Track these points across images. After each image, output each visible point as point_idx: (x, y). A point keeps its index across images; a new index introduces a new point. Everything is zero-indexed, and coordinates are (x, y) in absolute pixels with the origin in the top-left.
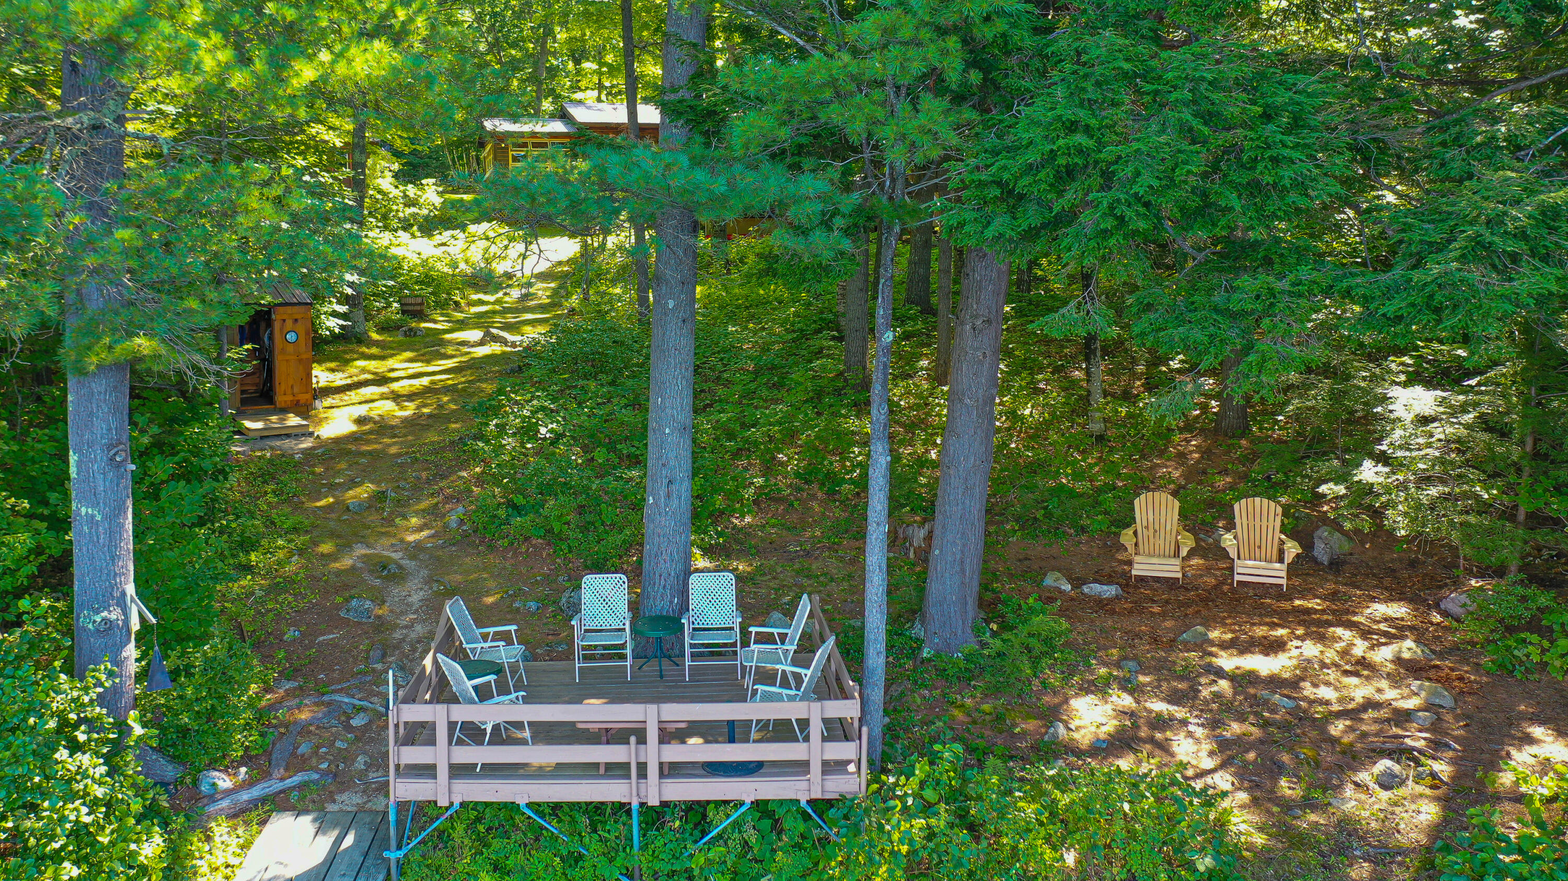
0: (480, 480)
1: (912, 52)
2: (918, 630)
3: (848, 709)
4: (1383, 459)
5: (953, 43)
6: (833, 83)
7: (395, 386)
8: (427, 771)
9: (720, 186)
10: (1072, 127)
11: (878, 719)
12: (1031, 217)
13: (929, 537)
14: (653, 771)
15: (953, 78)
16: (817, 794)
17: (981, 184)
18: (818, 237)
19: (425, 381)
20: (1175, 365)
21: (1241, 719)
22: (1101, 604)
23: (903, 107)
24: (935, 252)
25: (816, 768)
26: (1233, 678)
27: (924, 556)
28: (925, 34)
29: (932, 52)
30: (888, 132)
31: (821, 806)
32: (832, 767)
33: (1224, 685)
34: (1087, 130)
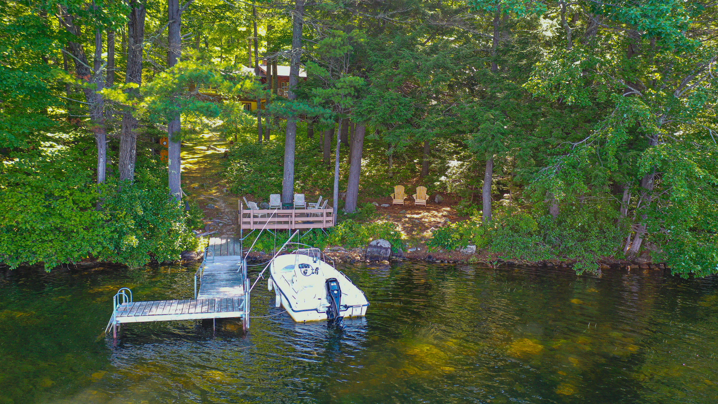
0: (227, 183)
1: (346, 90)
2: (344, 210)
3: (331, 210)
4: (446, 176)
5: (353, 88)
6: (333, 94)
7: (188, 160)
8: (249, 223)
9: (313, 111)
10: (371, 104)
11: (336, 212)
12: (365, 119)
13: (345, 196)
14: (293, 223)
15: (353, 94)
16: (325, 227)
17: (357, 112)
18: (329, 120)
19: (196, 160)
20: (415, 161)
21: (408, 224)
22: (384, 208)
23: (345, 98)
24: (349, 127)
25: (325, 222)
26: (409, 218)
27: (344, 199)
28: (348, 87)
29: (349, 90)
30: (342, 102)
31: (325, 229)
32: (327, 222)
33: (407, 219)
34: (373, 105)
